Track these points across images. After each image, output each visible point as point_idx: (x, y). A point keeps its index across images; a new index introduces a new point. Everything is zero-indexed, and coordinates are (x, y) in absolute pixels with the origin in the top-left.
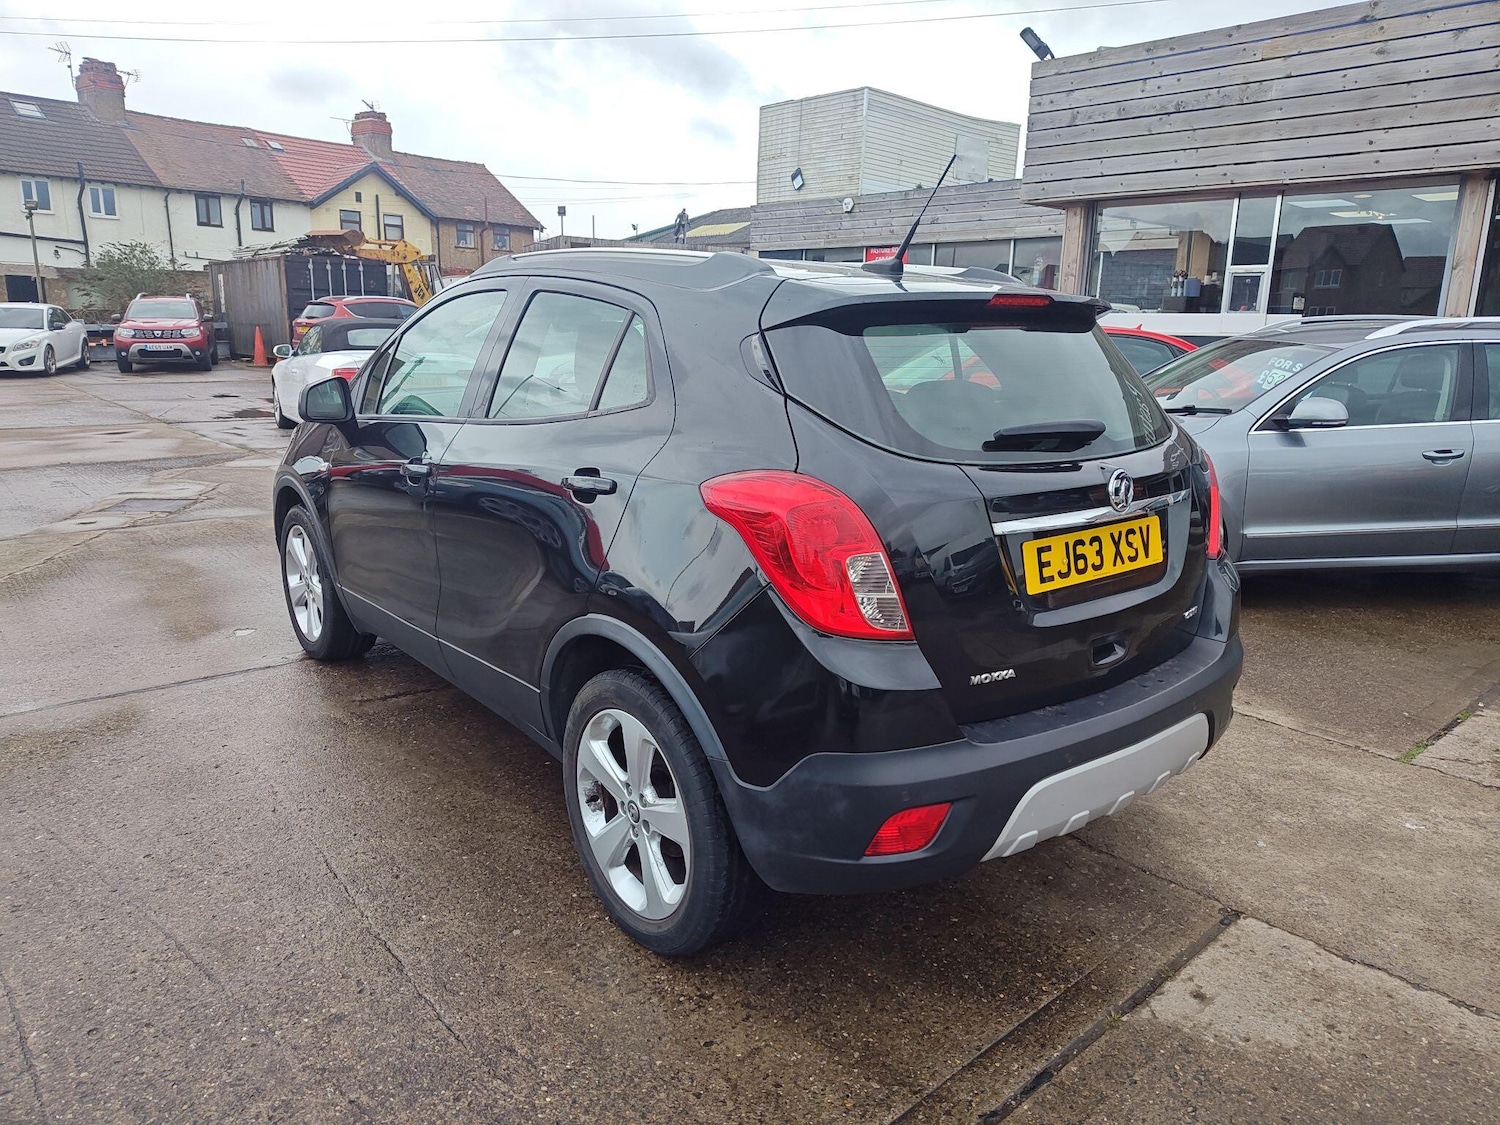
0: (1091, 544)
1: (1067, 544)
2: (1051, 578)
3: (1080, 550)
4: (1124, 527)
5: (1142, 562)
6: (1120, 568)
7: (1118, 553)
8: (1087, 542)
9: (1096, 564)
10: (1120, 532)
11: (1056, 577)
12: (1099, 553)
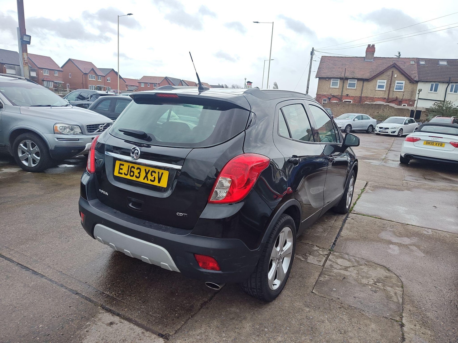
0: (137, 169)
1: (129, 166)
2: (122, 174)
3: (133, 169)
4: (152, 169)
5: (156, 183)
6: (145, 181)
7: (146, 176)
8: (136, 168)
9: (137, 176)
10: (149, 171)
11: (123, 174)
12: (139, 173)
